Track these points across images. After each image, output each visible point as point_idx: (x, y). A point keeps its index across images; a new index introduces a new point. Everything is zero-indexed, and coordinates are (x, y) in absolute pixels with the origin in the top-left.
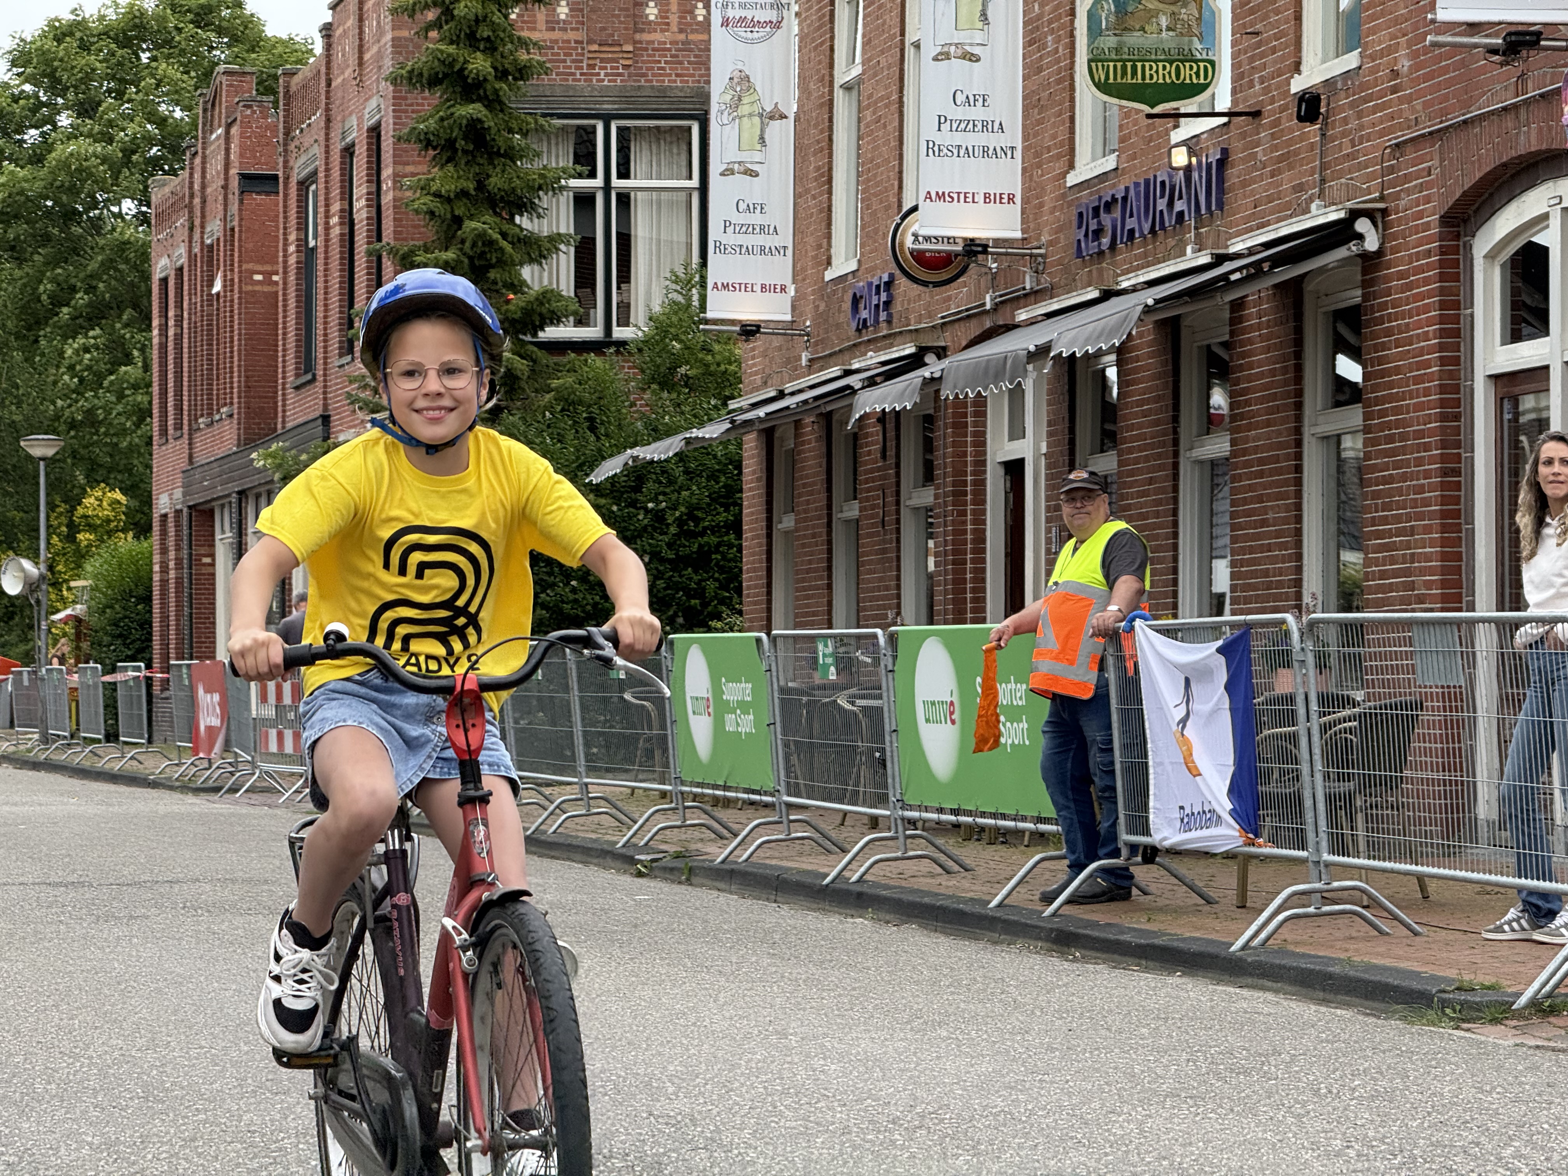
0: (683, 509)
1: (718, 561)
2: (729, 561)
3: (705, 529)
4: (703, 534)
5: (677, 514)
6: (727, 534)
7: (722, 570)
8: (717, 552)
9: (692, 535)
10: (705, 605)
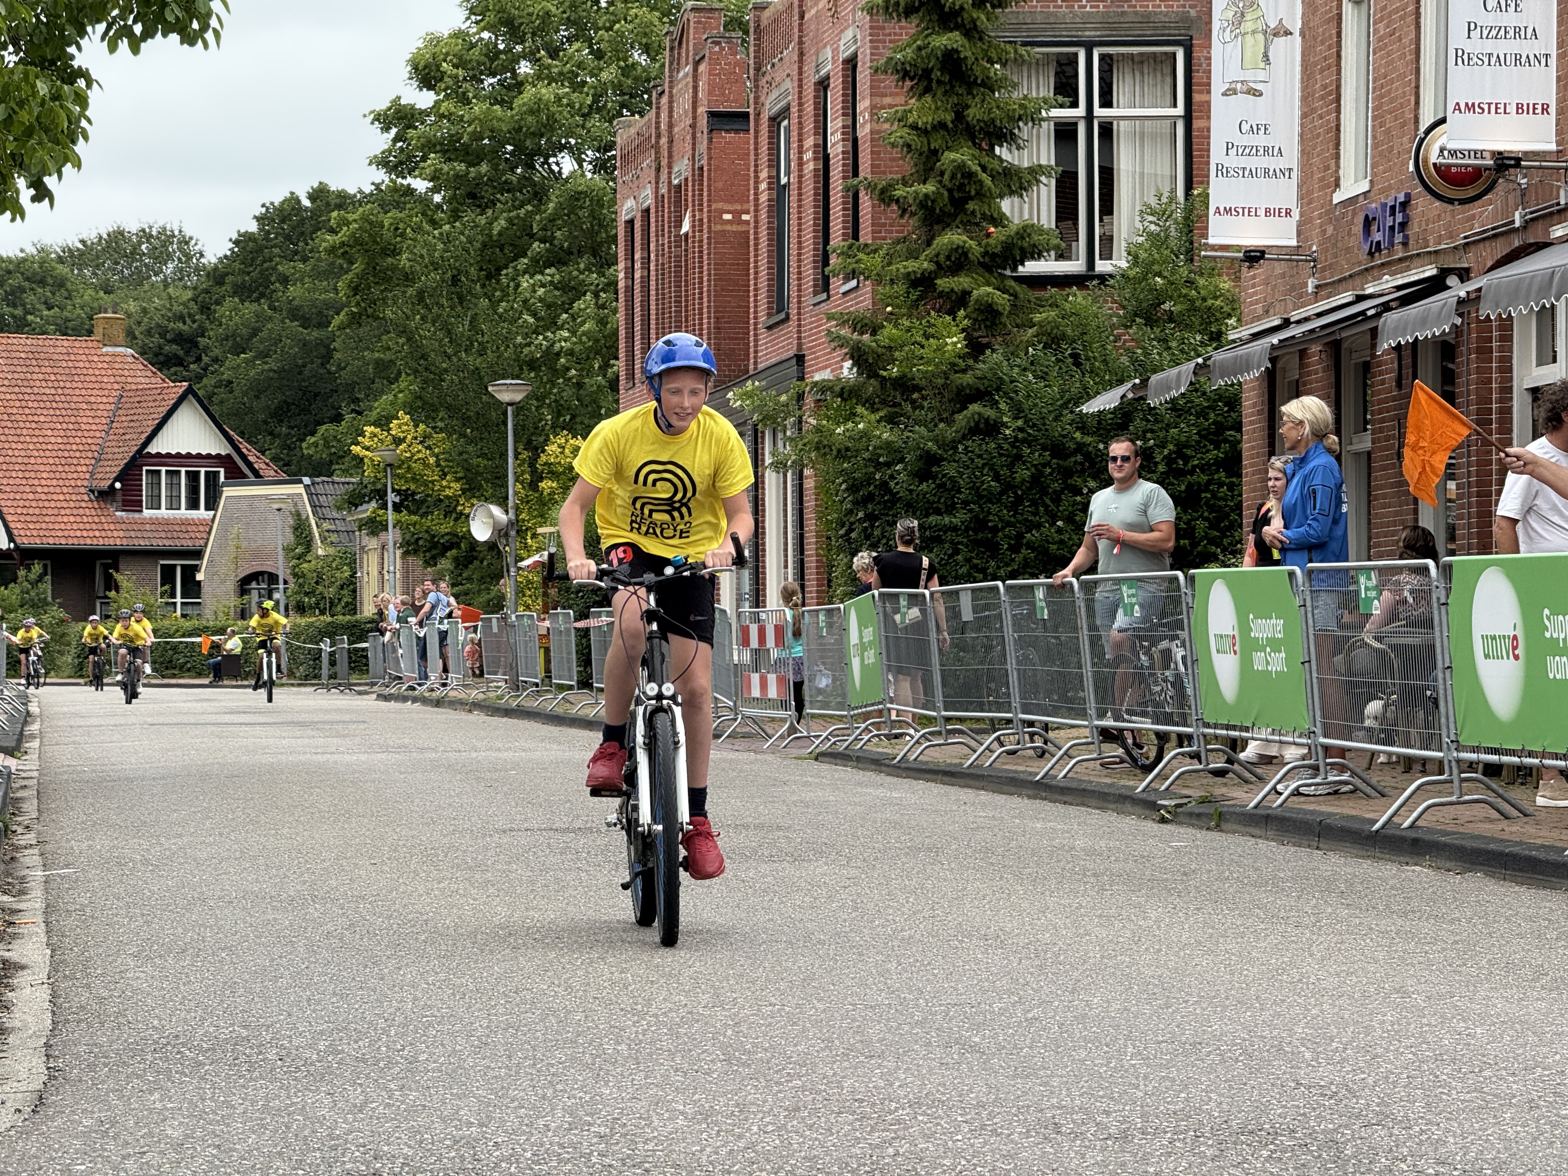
0: (1171, 447)
1: (1208, 500)
2: (1219, 499)
3: (1194, 467)
4: (1192, 472)
5: (1166, 452)
6: (1217, 471)
7: (1212, 508)
8: (1207, 490)
9: (1181, 474)
10: (1195, 545)
